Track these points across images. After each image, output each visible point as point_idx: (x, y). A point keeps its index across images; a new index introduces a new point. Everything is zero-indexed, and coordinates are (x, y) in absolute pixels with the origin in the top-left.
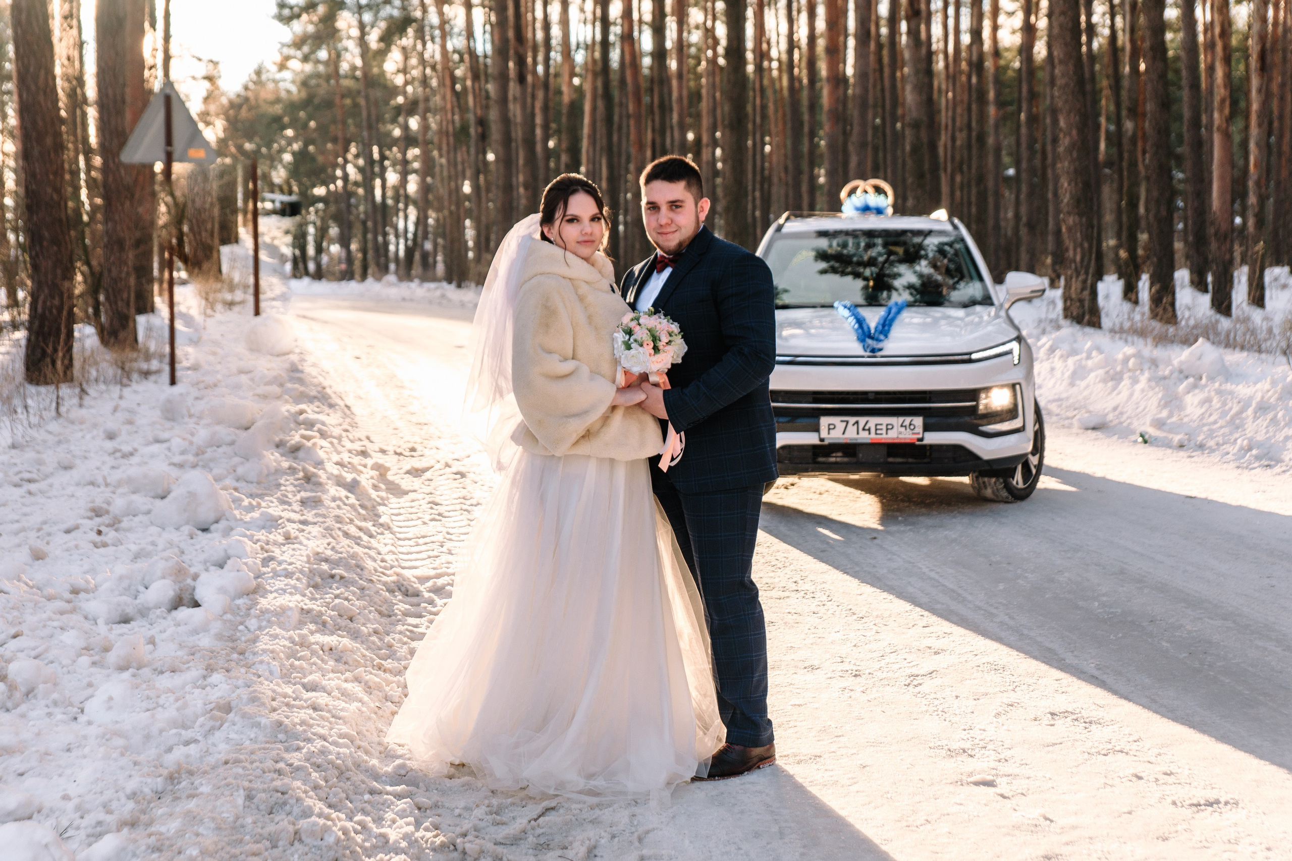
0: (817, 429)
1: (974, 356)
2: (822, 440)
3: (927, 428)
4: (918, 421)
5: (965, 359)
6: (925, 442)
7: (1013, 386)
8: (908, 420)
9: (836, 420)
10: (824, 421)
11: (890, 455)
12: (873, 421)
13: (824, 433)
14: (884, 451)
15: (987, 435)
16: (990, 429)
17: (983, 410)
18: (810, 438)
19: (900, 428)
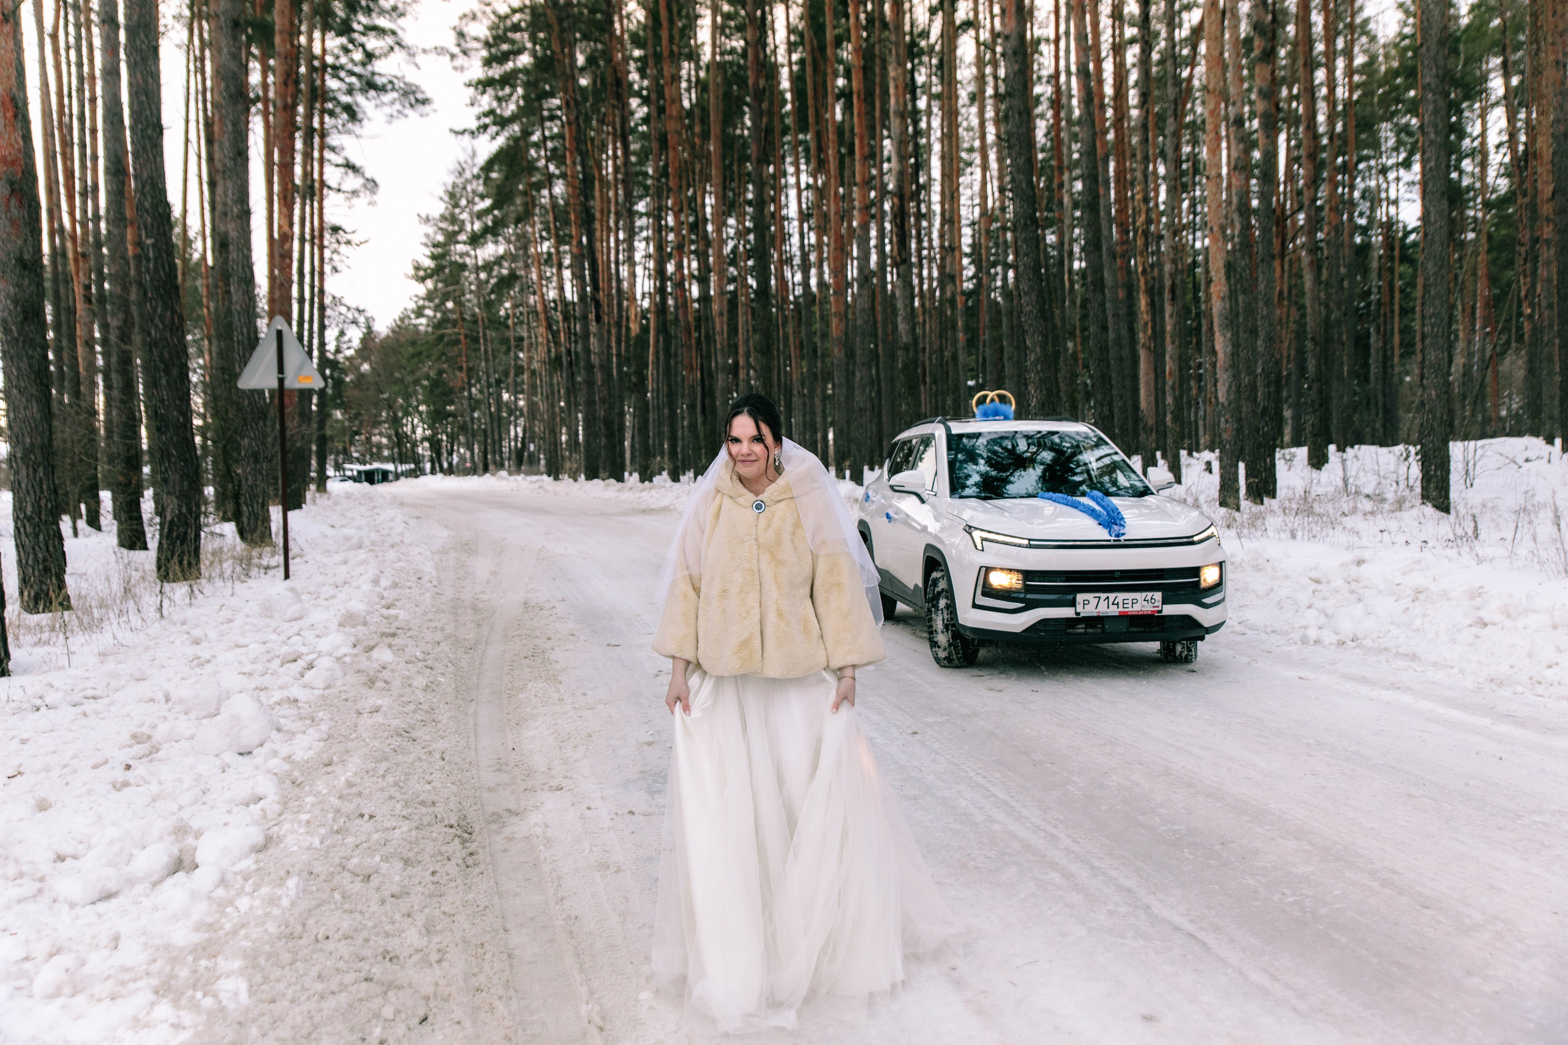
0: (1073, 604)
1: (1196, 539)
2: (1078, 614)
3: (1164, 601)
4: (1158, 596)
5: (1188, 541)
6: (1164, 613)
7: (1221, 565)
8: (1150, 594)
9: (1089, 596)
10: (1080, 597)
11: (1131, 626)
12: (1121, 596)
13: (1079, 608)
14: (1128, 622)
15: (1207, 606)
16: (1207, 601)
17: (1203, 585)
18: (1067, 612)
19: (1143, 603)
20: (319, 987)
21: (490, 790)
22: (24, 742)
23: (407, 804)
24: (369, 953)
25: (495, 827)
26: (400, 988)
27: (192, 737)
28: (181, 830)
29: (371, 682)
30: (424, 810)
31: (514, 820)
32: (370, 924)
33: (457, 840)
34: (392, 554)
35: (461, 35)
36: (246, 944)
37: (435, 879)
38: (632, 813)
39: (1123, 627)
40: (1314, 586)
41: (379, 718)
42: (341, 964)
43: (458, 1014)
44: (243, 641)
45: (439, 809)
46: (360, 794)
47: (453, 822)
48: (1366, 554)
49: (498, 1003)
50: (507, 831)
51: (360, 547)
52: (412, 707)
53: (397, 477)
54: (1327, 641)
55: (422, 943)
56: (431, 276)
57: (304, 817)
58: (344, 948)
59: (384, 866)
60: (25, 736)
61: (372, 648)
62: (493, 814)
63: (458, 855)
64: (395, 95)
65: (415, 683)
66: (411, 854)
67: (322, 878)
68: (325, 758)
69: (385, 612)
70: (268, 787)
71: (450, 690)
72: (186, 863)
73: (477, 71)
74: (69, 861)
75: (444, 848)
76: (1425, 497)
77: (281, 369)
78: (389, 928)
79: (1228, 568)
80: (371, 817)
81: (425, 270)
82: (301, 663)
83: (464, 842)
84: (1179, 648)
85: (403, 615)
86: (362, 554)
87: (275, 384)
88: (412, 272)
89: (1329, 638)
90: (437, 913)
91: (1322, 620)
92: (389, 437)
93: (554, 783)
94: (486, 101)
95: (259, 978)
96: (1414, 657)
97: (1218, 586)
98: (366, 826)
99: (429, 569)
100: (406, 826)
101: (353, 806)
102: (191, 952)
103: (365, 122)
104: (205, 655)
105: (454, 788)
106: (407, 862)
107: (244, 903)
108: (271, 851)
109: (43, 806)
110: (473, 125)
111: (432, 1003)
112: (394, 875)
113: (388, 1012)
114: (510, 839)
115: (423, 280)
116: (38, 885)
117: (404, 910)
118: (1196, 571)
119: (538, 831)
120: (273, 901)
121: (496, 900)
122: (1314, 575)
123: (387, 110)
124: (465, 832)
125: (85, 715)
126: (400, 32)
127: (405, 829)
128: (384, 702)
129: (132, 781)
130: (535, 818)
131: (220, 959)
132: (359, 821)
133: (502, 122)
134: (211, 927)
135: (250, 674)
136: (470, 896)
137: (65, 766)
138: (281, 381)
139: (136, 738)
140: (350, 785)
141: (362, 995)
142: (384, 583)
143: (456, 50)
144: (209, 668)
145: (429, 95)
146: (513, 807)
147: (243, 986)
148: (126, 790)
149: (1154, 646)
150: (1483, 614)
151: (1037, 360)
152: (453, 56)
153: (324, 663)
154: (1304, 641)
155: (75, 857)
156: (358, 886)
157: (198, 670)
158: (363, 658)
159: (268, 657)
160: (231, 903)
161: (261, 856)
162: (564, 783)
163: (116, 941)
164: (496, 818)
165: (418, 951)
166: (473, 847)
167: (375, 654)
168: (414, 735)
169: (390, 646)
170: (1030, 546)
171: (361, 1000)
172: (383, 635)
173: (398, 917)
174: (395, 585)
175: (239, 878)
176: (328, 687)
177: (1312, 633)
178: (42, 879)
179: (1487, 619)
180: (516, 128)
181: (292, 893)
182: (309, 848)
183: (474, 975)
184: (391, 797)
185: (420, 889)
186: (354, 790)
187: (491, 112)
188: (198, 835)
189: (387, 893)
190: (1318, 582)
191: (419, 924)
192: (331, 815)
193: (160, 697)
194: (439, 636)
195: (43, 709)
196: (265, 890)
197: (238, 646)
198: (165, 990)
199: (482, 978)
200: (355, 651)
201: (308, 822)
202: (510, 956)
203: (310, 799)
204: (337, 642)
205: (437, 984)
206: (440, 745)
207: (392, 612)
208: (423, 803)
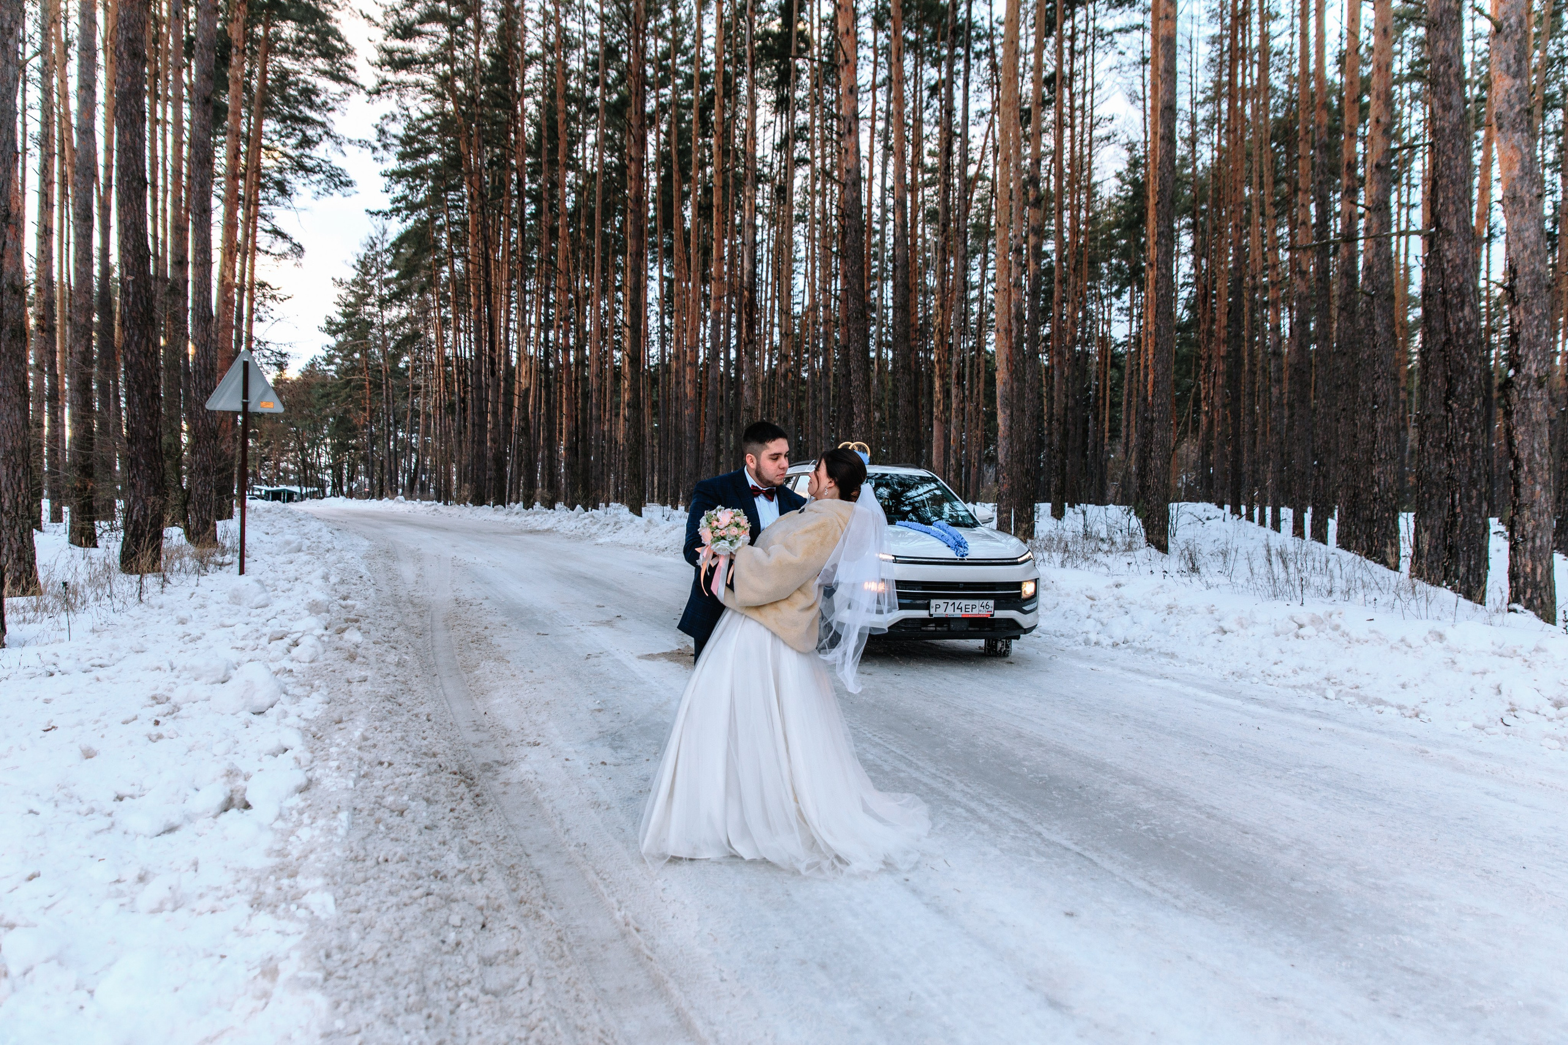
0: (927, 607)
1: (1018, 560)
2: (930, 615)
3: (996, 608)
4: (991, 603)
5: (1013, 562)
6: (994, 617)
7: (1036, 581)
8: (985, 602)
9: (940, 602)
10: (933, 602)
11: (968, 626)
12: (964, 602)
13: (932, 611)
14: (966, 623)
15: (1025, 612)
16: (1026, 608)
17: (1024, 596)
18: (923, 614)
19: (980, 608)
20: (393, 900)
21: (475, 745)
22: (47, 701)
23: (415, 755)
24: (424, 873)
25: (490, 774)
26: (455, 901)
27: (208, 699)
28: (231, 773)
29: (352, 658)
30: (429, 760)
31: (502, 769)
32: (416, 850)
33: (463, 785)
34: (331, 558)
35: (382, 132)
36: (319, 865)
37: (456, 814)
38: (603, 763)
39: (964, 626)
40: (1090, 602)
41: (367, 687)
42: (403, 882)
43: (511, 922)
44: (228, 622)
45: (441, 759)
46: (375, 746)
47: (455, 769)
48: (1122, 580)
49: (543, 912)
50: (502, 778)
51: (299, 550)
52: (392, 678)
53: (302, 497)
54: (1105, 643)
55: (462, 866)
56: (342, 331)
57: (334, 764)
58: (404, 870)
59: (413, 804)
60: (48, 697)
61: (343, 631)
62: (485, 764)
63: (467, 796)
64: (322, 176)
65: (388, 659)
66: (430, 795)
67: (365, 813)
68: (336, 716)
69: (343, 603)
70: (293, 739)
71: (417, 665)
72: (237, 800)
73: (393, 163)
74: (127, 800)
75: (455, 791)
76: (1150, 541)
77: (245, 395)
78: (430, 853)
79: (1041, 583)
80: (390, 764)
81: (337, 325)
82: (288, 641)
83: (469, 786)
84: (1000, 645)
85: (359, 605)
86: (303, 557)
87: (239, 407)
88: (324, 325)
89: (1106, 641)
90: (465, 842)
91: (1099, 627)
92: (296, 464)
93: (531, 739)
94: (399, 189)
95: (341, 893)
96: (1173, 655)
97: (1034, 597)
98: (388, 772)
99: (363, 570)
100: (420, 772)
101: (372, 756)
102: (271, 873)
103: (294, 196)
104: (195, 633)
105: (446, 743)
106: (427, 800)
107: (305, 833)
108: (313, 791)
109: (89, 754)
110: (388, 207)
111: (486, 912)
112: (421, 812)
113: (455, 920)
114: (506, 784)
115: (334, 333)
116: (110, 820)
117: (440, 839)
118: (1018, 585)
119: (531, 777)
120: (331, 831)
121: (511, 832)
122: (1089, 593)
123: (315, 188)
124: (466, 777)
125: (98, 680)
126: (329, 124)
127: (419, 774)
128: (369, 673)
129: (165, 734)
130: (524, 767)
131: (299, 878)
132: (379, 768)
133: (413, 207)
134: (281, 853)
135: (242, 649)
136: (490, 828)
137: (97, 722)
138: (245, 405)
139: (156, 700)
140: (365, 739)
141: (431, 906)
142: (333, 579)
143: (378, 145)
144: (200, 644)
145: (352, 178)
146: (500, 759)
147: (329, 899)
148: (160, 742)
149: (981, 643)
150: (1222, 624)
151: (862, 424)
152: (374, 149)
153: (307, 641)
154: (1087, 642)
155: (132, 797)
156: (395, 820)
157: (192, 645)
158: (336, 638)
159: (256, 635)
160: (292, 833)
161: (305, 795)
162: (539, 740)
163: (195, 865)
164: (486, 767)
165: (460, 871)
166: (477, 790)
167: (346, 635)
168: (401, 700)
169: (359, 629)
170: (895, 561)
171: (430, 910)
172: (347, 620)
173: (435, 845)
174: (342, 582)
175: (294, 812)
176: (312, 661)
177: (1093, 637)
178: (110, 815)
179: (1226, 628)
180: (424, 214)
181: (345, 824)
182: (347, 789)
183: (514, 890)
184: (401, 749)
185: (445, 822)
186: (369, 743)
187: (405, 198)
188: (247, 778)
189: (422, 826)
190: (1092, 599)
191: (456, 850)
192: (356, 763)
193: (167, 666)
194: (393, 624)
195: (57, 675)
196: (321, 822)
197: (224, 626)
198: (257, 903)
199: (522, 893)
200: (328, 632)
201: (338, 768)
202: (539, 876)
203: (333, 750)
204: (310, 626)
205: (488, 898)
206: (423, 710)
207: (349, 602)
208: (425, 754)
